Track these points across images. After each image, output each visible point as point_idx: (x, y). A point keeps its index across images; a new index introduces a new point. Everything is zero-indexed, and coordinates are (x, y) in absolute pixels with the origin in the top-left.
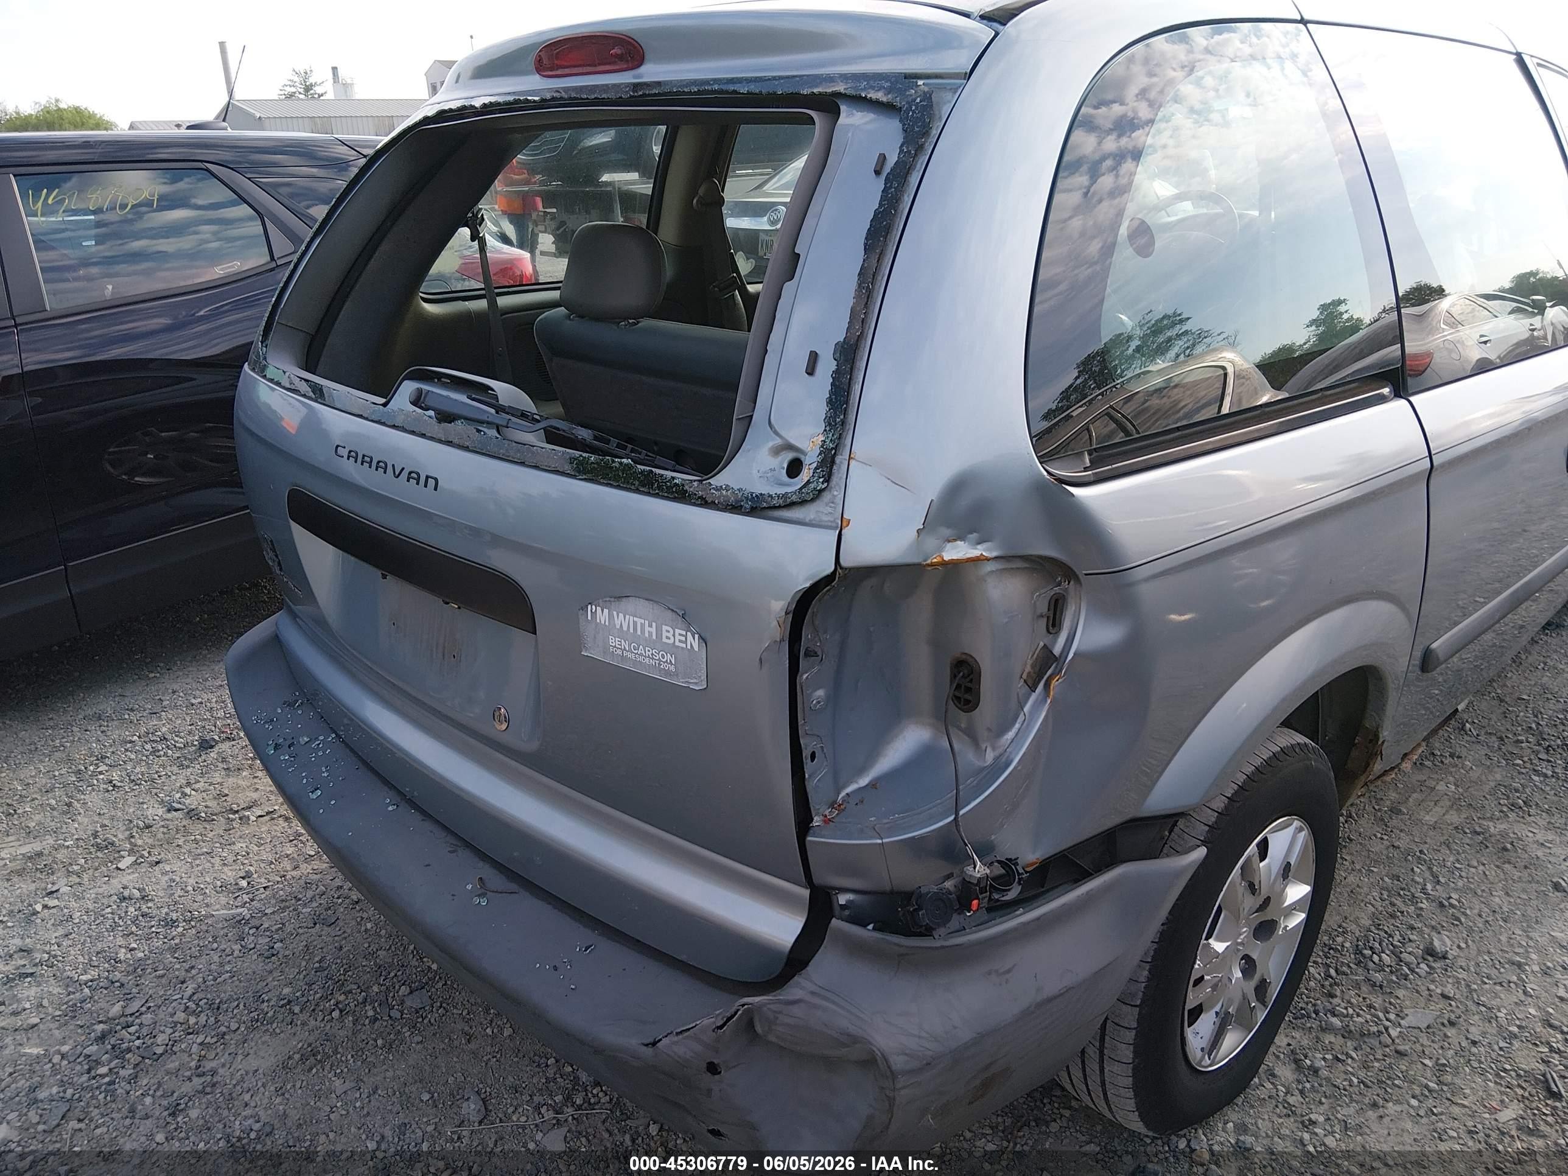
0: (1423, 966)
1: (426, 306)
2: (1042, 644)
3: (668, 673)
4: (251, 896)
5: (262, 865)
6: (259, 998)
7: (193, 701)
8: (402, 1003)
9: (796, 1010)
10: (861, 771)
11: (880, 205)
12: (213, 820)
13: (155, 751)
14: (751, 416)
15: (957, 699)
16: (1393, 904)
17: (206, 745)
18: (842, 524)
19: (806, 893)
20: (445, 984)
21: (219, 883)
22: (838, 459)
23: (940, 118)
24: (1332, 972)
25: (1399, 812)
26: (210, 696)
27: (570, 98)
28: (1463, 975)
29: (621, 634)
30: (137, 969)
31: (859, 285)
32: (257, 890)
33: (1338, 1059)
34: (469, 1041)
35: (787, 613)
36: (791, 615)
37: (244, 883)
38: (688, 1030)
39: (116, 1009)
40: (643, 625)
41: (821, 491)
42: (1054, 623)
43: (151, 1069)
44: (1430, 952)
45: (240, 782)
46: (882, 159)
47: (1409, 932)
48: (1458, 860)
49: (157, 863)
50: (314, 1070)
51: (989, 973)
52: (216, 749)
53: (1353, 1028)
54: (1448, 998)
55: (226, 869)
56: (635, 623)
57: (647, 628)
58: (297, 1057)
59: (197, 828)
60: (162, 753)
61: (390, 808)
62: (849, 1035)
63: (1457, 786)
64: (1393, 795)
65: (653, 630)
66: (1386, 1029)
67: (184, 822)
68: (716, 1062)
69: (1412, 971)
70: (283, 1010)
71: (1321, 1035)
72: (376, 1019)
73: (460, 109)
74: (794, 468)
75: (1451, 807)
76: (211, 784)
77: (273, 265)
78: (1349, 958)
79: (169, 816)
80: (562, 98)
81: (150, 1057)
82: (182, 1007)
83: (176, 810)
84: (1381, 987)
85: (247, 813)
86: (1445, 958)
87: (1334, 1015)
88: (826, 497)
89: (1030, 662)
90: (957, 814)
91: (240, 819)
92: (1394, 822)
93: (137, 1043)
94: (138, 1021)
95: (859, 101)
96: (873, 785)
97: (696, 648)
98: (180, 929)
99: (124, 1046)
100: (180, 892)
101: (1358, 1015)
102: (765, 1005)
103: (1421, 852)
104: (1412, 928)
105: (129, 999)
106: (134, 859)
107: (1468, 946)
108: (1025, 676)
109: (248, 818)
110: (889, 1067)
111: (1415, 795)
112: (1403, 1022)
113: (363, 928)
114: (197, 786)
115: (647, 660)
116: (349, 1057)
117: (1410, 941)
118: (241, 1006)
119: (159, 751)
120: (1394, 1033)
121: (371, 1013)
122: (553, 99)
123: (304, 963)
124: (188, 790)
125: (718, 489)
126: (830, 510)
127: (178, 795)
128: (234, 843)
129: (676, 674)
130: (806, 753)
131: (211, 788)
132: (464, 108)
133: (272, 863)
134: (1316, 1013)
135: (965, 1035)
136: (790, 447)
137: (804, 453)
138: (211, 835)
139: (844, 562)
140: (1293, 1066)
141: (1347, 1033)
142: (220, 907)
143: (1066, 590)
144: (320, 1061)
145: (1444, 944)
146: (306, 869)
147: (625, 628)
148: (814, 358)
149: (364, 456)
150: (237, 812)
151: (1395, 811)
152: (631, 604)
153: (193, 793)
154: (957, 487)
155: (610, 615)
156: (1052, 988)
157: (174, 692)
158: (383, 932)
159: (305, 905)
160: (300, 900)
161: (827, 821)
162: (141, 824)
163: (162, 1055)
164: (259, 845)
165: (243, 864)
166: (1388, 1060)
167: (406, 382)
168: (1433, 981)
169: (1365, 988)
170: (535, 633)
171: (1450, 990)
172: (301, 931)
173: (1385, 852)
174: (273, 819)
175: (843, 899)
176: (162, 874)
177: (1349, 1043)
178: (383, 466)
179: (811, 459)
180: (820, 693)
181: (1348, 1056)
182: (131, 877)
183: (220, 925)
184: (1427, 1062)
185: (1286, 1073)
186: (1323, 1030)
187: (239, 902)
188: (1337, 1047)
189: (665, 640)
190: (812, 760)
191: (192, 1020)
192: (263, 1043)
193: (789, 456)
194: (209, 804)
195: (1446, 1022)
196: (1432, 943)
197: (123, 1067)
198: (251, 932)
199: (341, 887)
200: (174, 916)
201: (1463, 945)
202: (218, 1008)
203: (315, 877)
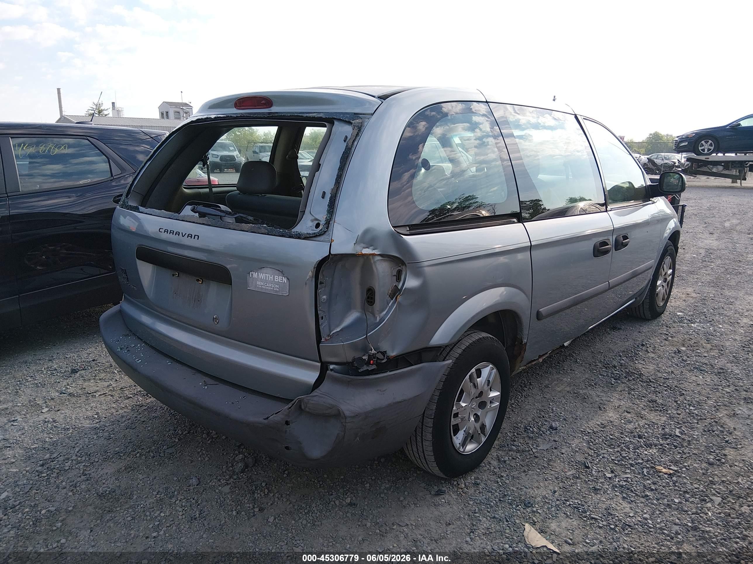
0: (548, 432)
1: (185, 190)
2: (394, 285)
3: (276, 291)
4: (99, 420)
5: (103, 411)
6: (106, 452)
7: (67, 356)
8: (164, 452)
9: (315, 398)
10: (338, 326)
11: (345, 150)
12: (80, 396)
13: (52, 374)
14: (305, 211)
15: (368, 302)
16: (540, 414)
17: (74, 371)
18: (332, 241)
19: (319, 364)
20: (181, 446)
21: (85, 416)
22: (331, 222)
23: (364, 126)
24: (515, 434)
25: (548, 387)
26: (74, 355)
27: (247, 116)
28: (562, 434)
29: (261, 280)
30: (54, 444)
31: (338, 173)
32: (102, 418)
33: (513, 459)
34: (192, 462)
35: (314, 268)
36: (315, 269)
37: (96, 416)
38: (279, 412)
39: (48, 456)
40: (268, 276)
41: (326, 231)
42: (398, 279)
43: (63, 474)
44: (551, 427)
45: (90, 384)
46: (346, 137)
47: (545, 422)
48: (567, 401)
49: (58, 410)
50: (130, 473)
51: (378, 390)
52: (79, 373)
53: (520, 449)
54: (556, 441)
55: (87, 412)
56: (266, 276)
57: (270, 277)
58: (123, 468)
59: (74, 400)
60: (55, 374)
61: (169, 364)
62: (332, 405)
63: (571, 379)
64: (547, 382)
65: (272, 278)
66: (532, 449)
67: (68, 397)
68: (288, 420)
69: (544, 433)
70: (116, 455)
71: (509, 452)
72: (154, 457)
73: (205, 119)
74: (318, 226)
75: (567, 386)
76: (78, 385)
77: (112, 178)
78: (522, 430)
79: (61, 395)
80: (244, 116)
81: (62, 471)
82: (75, 455)
83: (64, 393)
84: (532, 438)
85: (94, 394)
86: (556, 429)
87: (514, 446)
88: (327, 233)
89: (390, 290)
90: (367, 335)
91: (92, 396)
92: (546, 390)
93: (57, 466)
94: (57, 459)
95: (339, 120)
96: (341, 330)
97: (286, 282)
98: (71, 431)
99: (53, 467)
100: (69, 419)
101: (522, 446)
102: (305, 398)
103: (554, 399)
104: (546, 421)
105: (52, 453)
106: (48, 409)
107: (565, 426)
108: (389, 294)
109: (95, 396)
110: (344, 414)
111: (555, 382)
112: (538, 448)
113: (147, 430)
114: (72, 385)
115: (269, 288)
116: (144, 468)
117: (545, 424)
118: (99, 454)
119: (54, 373)
120: (534, 450)
121: (152, 455)
122: (241, 116)
123: (124, 440)
124: (68, 387)
125: (293, 232)
126: (328, 237)
127: (64, 389)
128: (90, 404)
129: (279, 291)
130: (320, 316)
131: (78, 386)
132: (207, 118)
133: (107, 410)
134: (508, 445)
135: (369, 408)
136: (316, 220)
137: (320, 221)
138: (80, 401)
139: (332, 253)
140: (497, 461)
141: (518, 451)
142: (87, 424)
143: (402, 268)
144: (133, 470)
145: (556, 425)
146: (121, 411)
147: (263, 278)
148: (324, 193)
149: (171, 231)
150: (90, 394)
151: (546, 386)
152: (264, 270)
153: (71, 388)
154: (366, 232)
155: (258, 275)
156: (399, 398)
157: (58, 353)
158: (155, 431)
159: (122, 423)
160: (120, 421)
161: (326, 340)
162: (50, 398)
163: (68, 470)
164: (101, 404)
165: (95, 410)
166: (531, 459)
167: (187, 206)
168: (551, 437)
169: (526, 439)
170: (231, 285)
171: (557, 439)
172: (121, 431)
173: (541, 399)
174: (106, 396)
175: (332, 367)
176: (61, 414)
177: (518, 454)
178: (178, 233)
179: (323, 222)
180: (325, 297)
181: (517, 457)
182: (48, 415)
183: (88, 430)
184: (545, 459)
185: (495, 463)
186: (510, 451)
187: (95, 422)
188: (514, 455)
189: (276, 280)
190: (322, 319)
191: (79, 459)
192: (109, 465)
193: (317, 222)
194: (78, 391)
195: (553, 448)
196: (552, 424)
197: (52, 474)
198: (101, 431)
199: (137, 417)
200: (68, 427)
201: (564, 426)
202: (90, 455)
203: (125, 414)
